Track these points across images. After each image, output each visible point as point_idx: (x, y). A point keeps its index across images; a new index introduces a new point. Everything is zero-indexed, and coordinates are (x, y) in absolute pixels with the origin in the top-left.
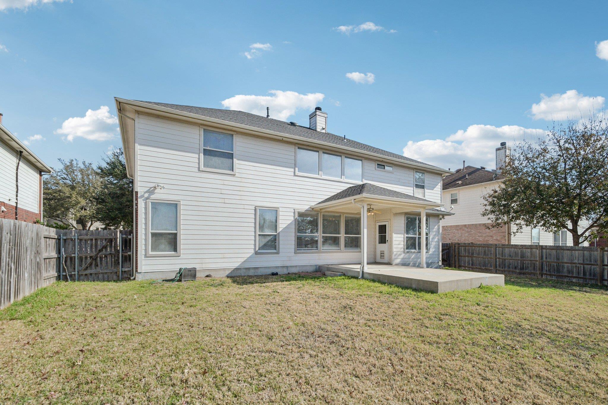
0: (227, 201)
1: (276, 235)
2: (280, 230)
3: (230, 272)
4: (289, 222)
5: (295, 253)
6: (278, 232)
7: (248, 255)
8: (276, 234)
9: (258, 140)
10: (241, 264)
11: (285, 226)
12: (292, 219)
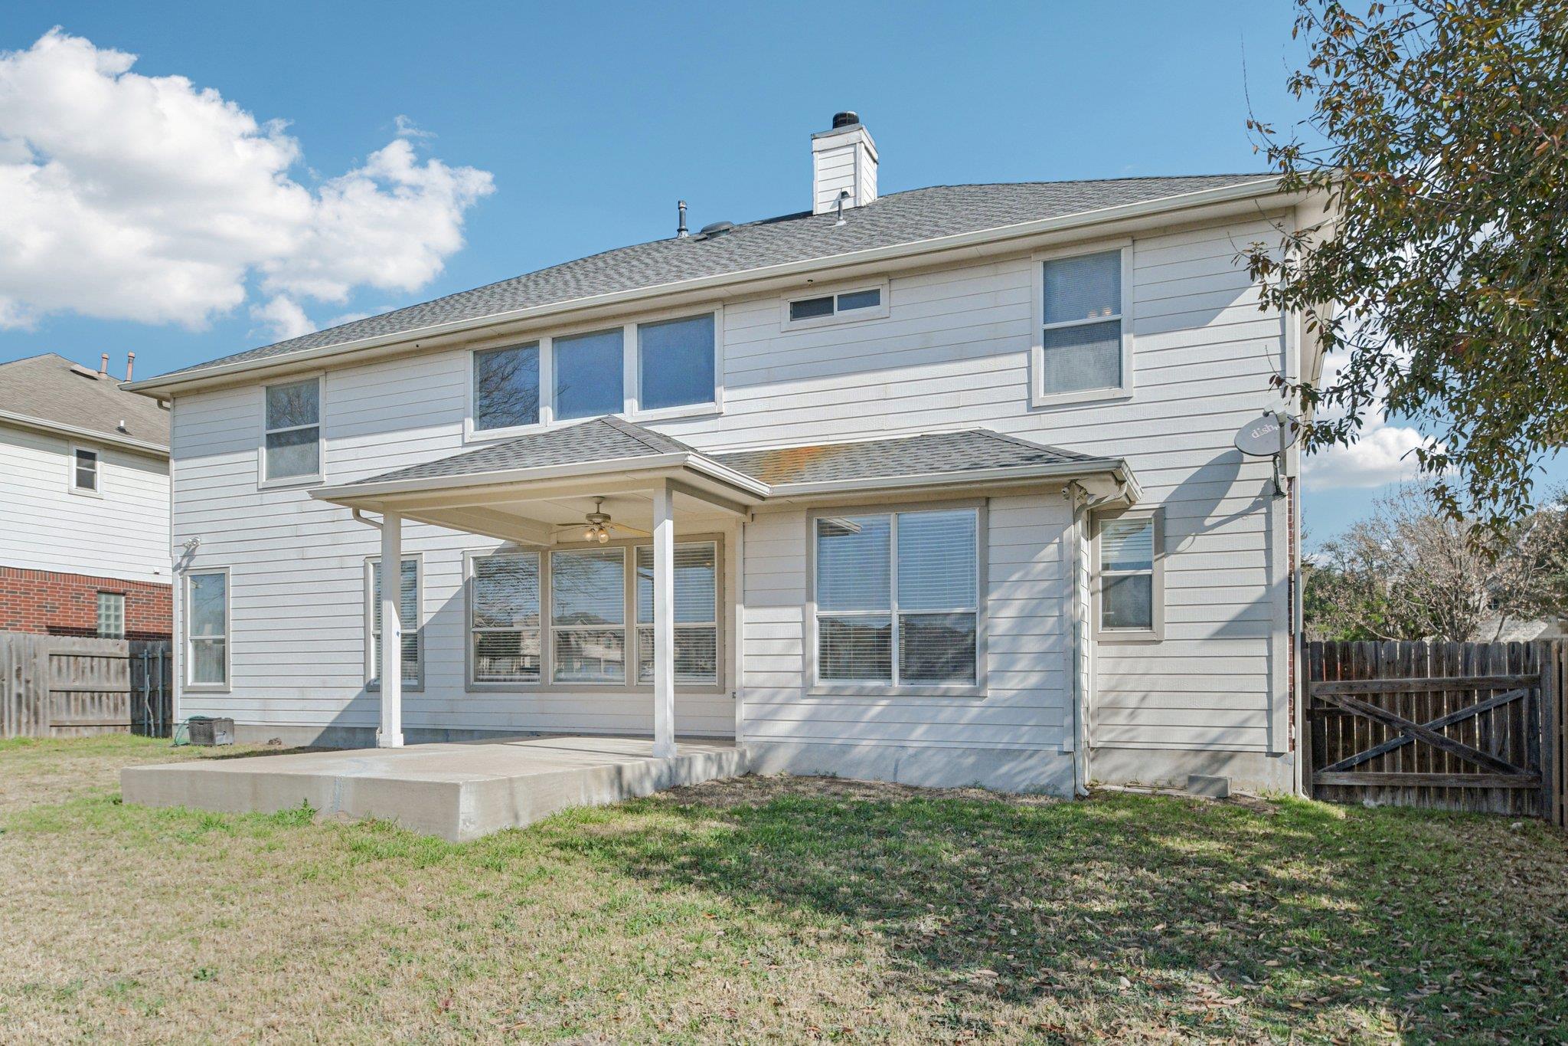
0: (311, 553)
1: (415, 636)
2: (424, 623)
3: (316, 735)
4: (450, 593)
5: (469, 689)
6: (419, 627)
7: (353, 694)
8: (414, 631)
9: (373, 369)
10: (338, 718)
11: (438, 606)
12: (459, 581)
